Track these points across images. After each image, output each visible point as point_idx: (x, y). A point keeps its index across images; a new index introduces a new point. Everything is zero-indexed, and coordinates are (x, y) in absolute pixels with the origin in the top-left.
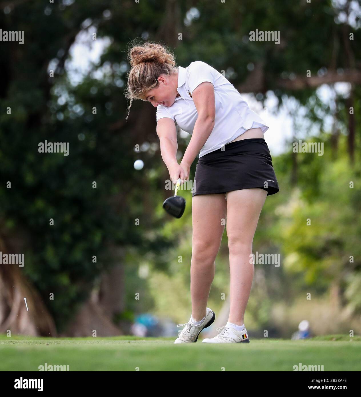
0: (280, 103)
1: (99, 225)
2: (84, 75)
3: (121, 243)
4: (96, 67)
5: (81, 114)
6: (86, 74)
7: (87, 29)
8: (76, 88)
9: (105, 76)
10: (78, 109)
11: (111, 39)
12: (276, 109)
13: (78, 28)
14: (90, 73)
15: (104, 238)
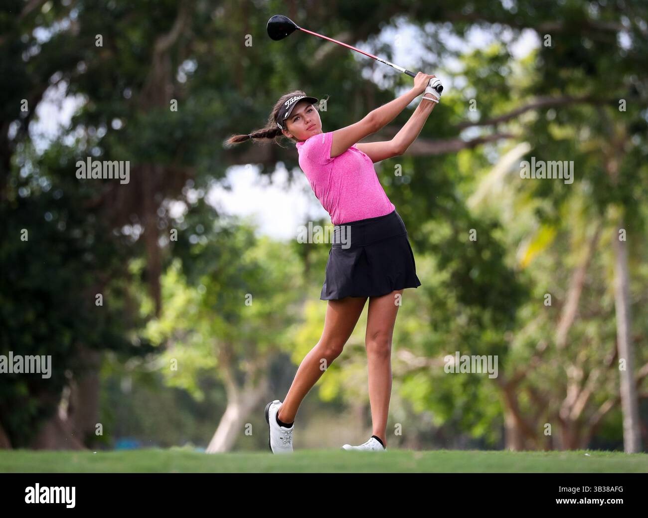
0: (290, 178)
1: (68, 324)
2: (51, 141)
3: (96, 347)
4: (67, 131)
5: (49, 188)
6: (55, 139)
7: (56, 85)
8: (42, 156)
9: (78, 141)
10: (44, 183)
11: (85, 97)
12: (287, 184)
13: (45, 84)
14: (59, 138)
15: (74, 340)
